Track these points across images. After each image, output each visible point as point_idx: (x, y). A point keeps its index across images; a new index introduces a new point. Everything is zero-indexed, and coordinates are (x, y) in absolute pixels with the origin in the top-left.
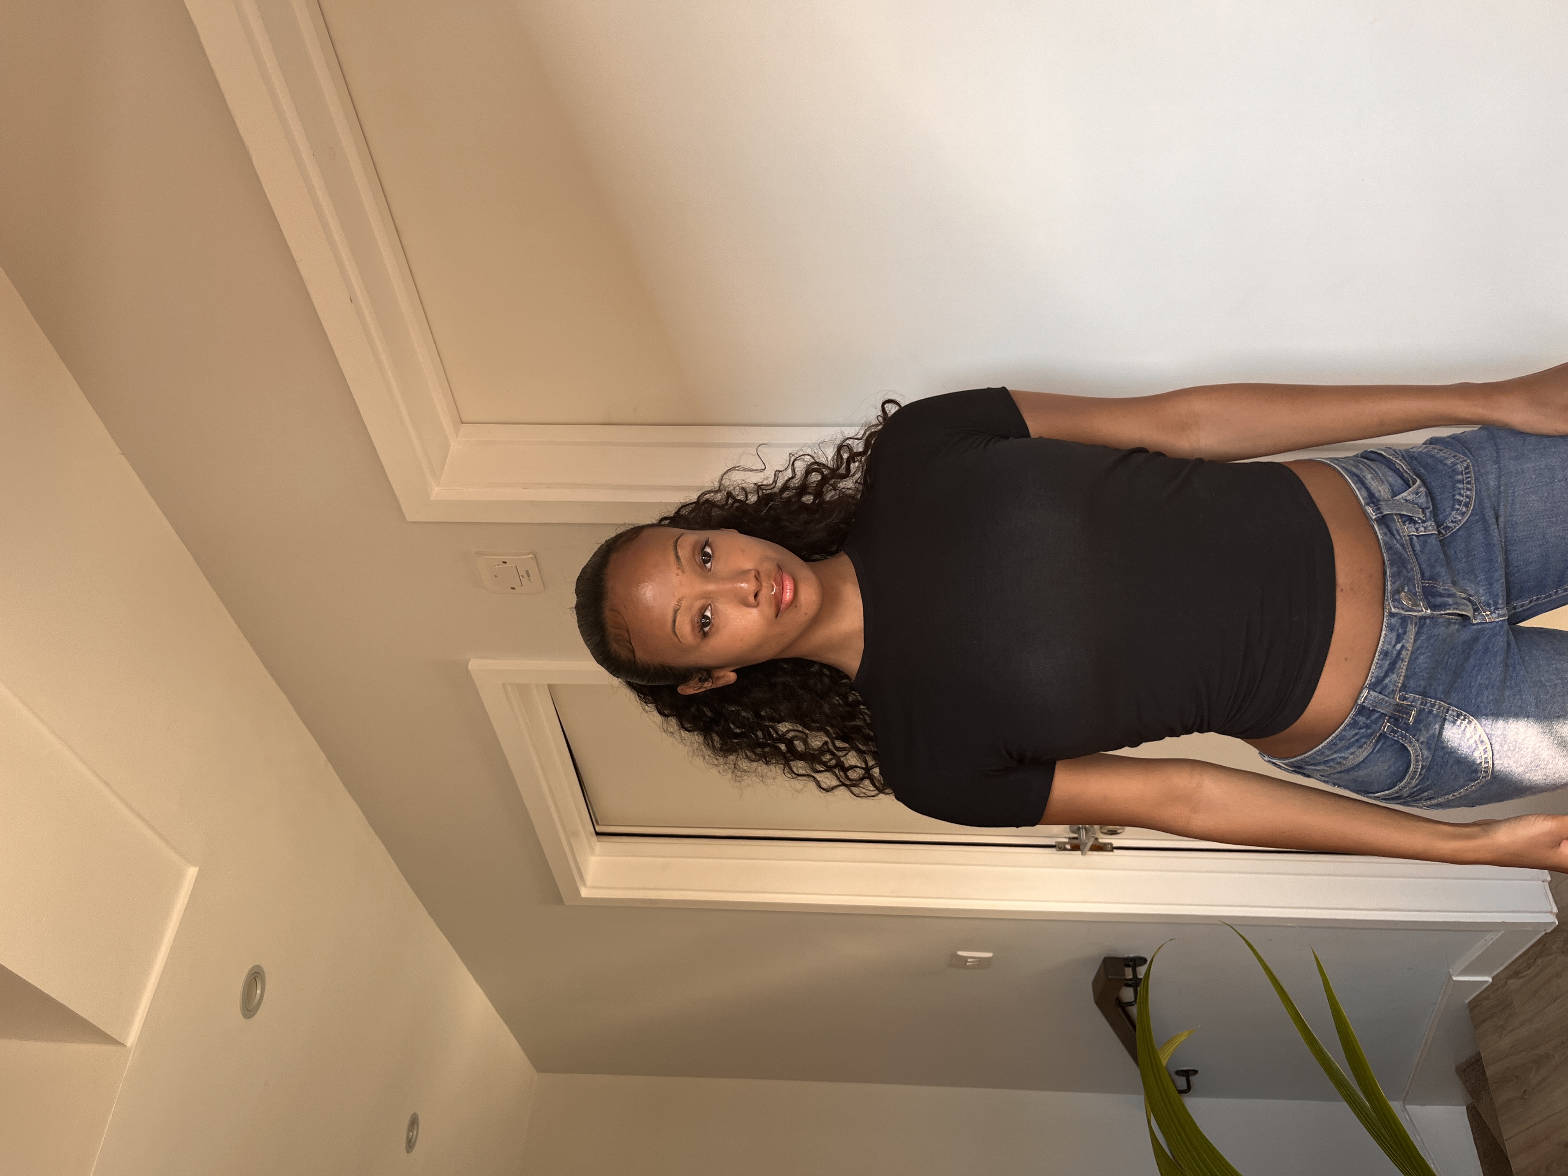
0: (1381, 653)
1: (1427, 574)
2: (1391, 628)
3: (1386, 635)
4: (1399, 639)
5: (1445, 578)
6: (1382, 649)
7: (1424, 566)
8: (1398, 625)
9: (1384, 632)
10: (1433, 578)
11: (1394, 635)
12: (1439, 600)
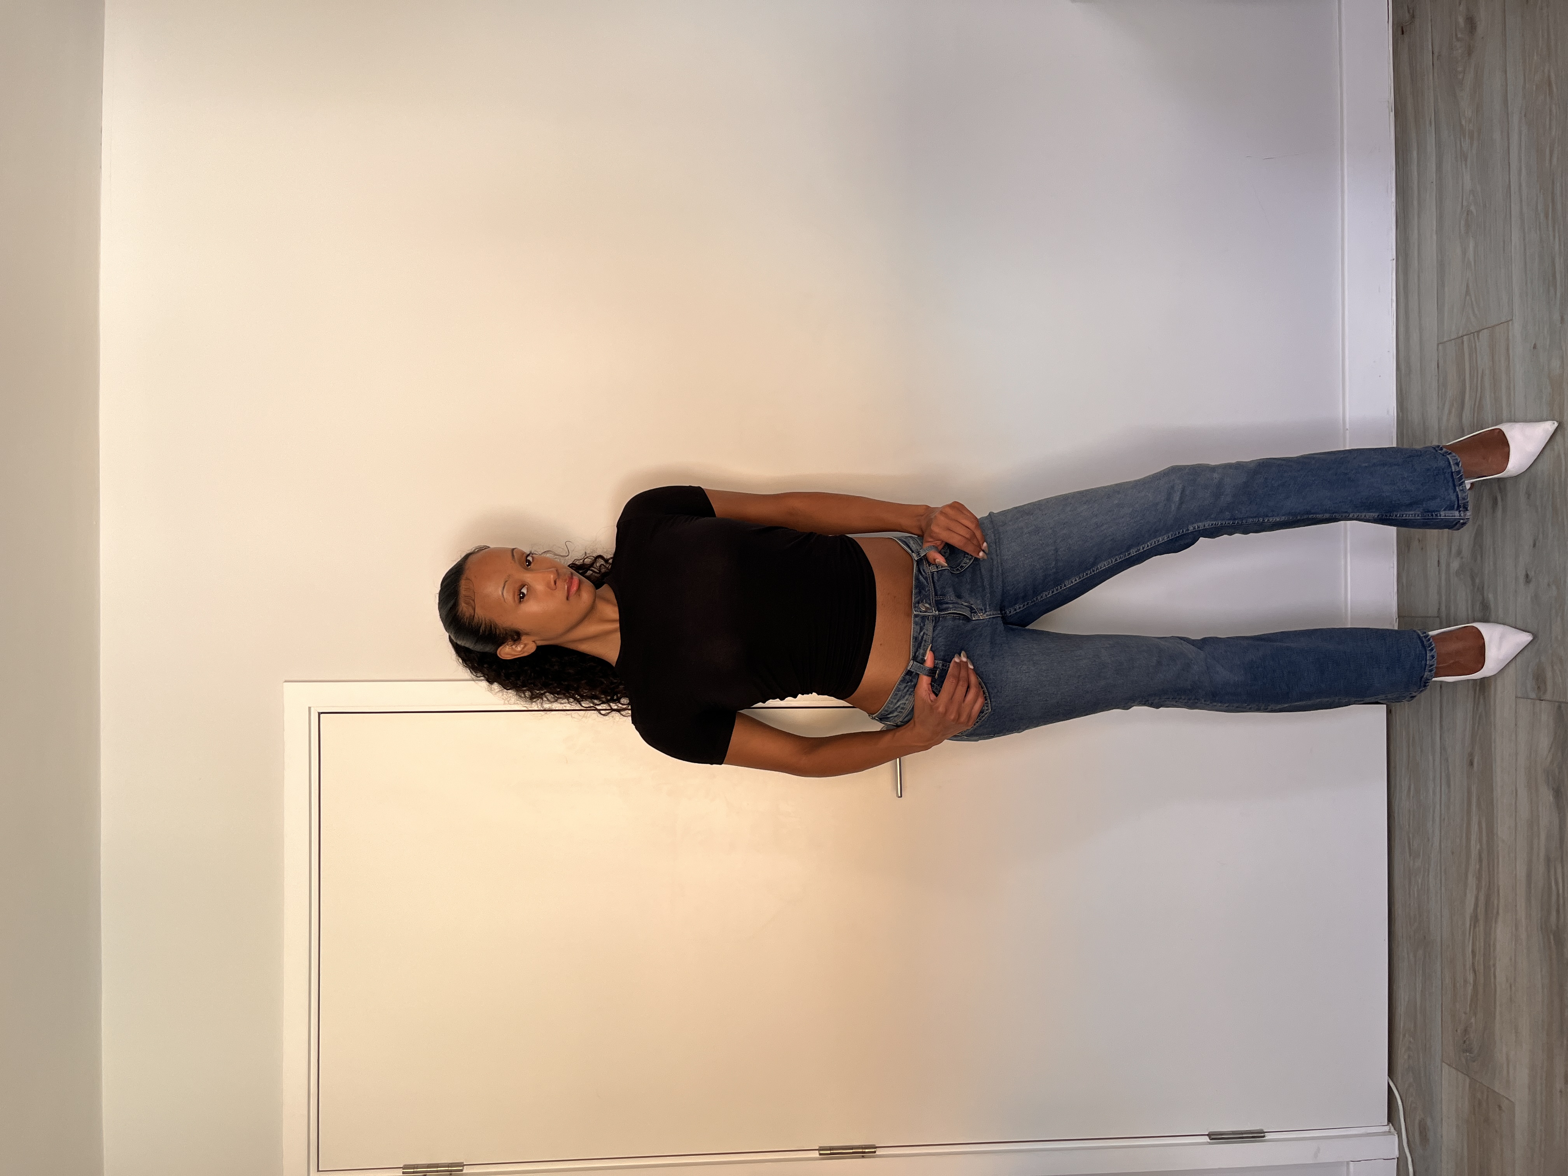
0: (913, 638)
1: (939, 593)
2: (916, 623)
3: (914, 628)
4: (921, 629)
5: (951, 594)
6: (913, 636)
7: (938, 588)
8: (920, 621)
9: (912, 626)
10: (943, 595)
11: (918, 627)
12: (945, 606)
